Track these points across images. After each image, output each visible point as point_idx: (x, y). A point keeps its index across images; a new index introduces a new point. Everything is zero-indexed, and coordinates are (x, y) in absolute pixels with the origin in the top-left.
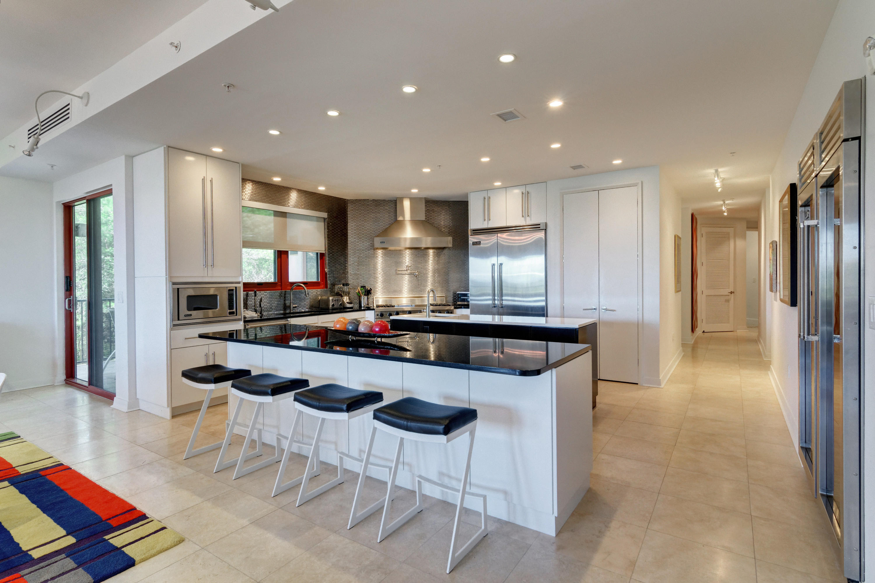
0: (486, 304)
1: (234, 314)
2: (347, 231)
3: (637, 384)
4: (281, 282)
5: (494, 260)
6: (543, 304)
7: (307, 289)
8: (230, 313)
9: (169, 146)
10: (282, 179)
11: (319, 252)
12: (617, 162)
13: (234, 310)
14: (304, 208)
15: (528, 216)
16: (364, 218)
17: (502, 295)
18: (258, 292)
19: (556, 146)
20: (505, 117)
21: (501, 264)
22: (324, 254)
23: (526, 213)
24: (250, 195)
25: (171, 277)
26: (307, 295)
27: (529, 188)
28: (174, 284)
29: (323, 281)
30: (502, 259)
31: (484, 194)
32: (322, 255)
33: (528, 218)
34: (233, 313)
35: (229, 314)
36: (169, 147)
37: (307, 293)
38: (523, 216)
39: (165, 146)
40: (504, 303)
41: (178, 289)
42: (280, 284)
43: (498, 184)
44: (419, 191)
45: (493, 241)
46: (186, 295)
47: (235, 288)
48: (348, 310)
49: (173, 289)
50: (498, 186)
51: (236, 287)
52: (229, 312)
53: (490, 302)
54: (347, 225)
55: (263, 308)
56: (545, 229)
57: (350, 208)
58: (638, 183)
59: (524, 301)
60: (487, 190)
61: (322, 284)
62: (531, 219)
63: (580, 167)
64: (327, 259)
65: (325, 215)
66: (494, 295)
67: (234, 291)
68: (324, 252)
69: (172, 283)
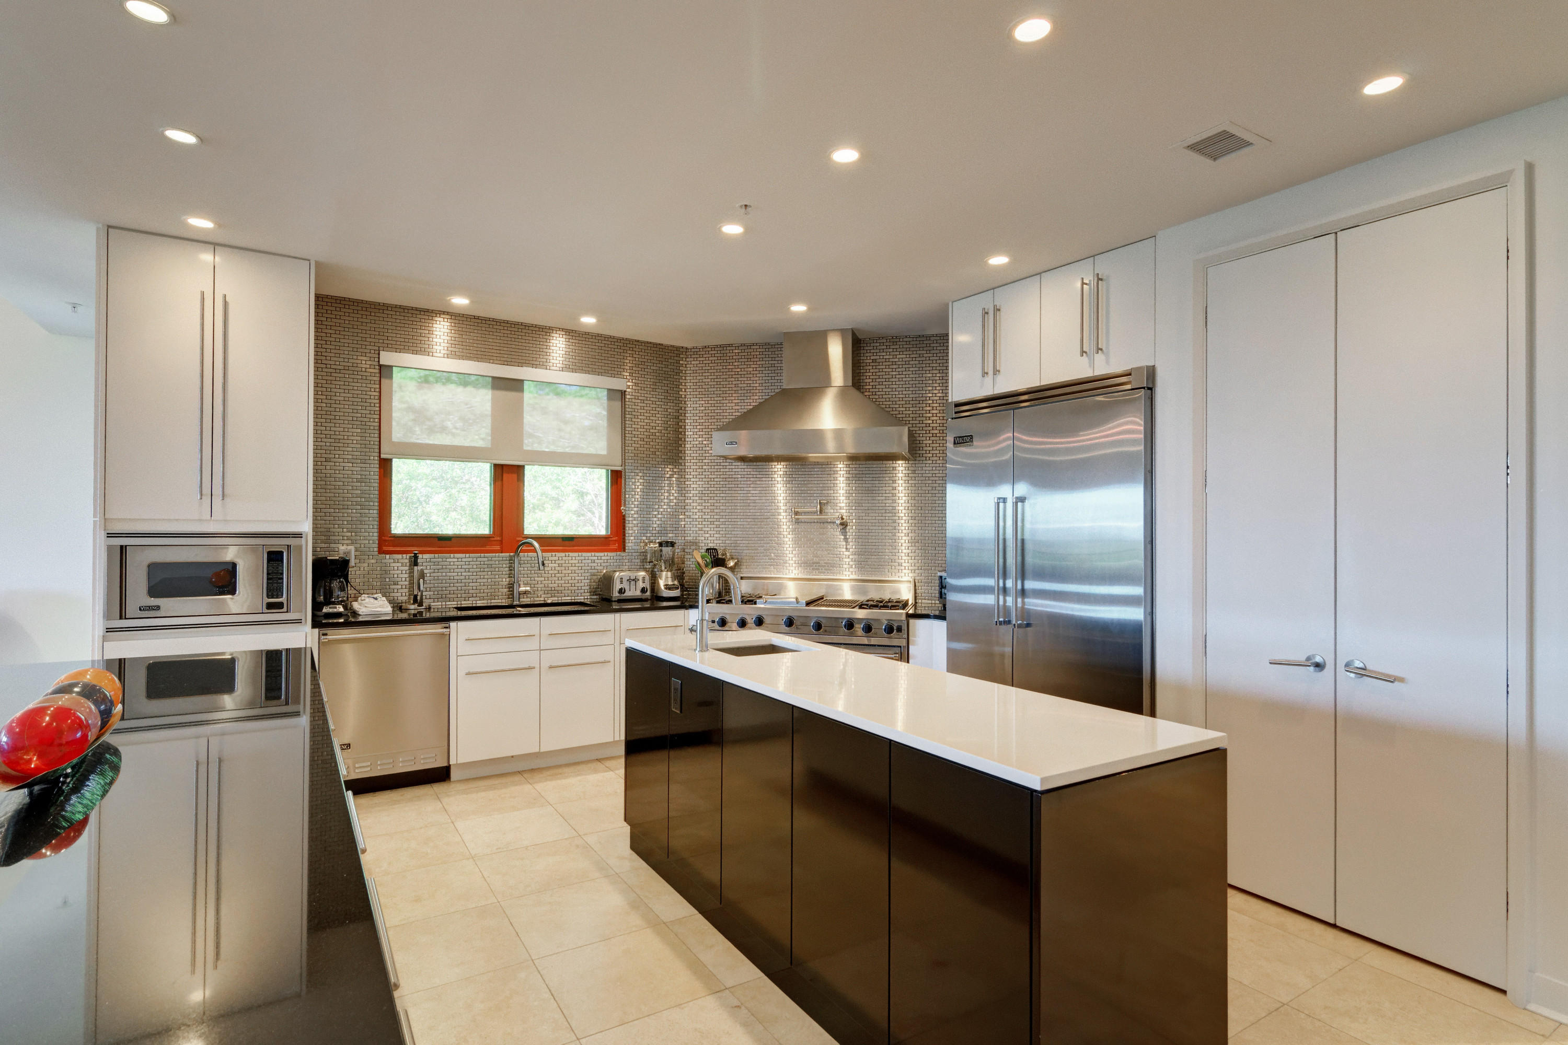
1: (281, 608)
3: (1504, 992)
4: (501, 535)
7: (543, 551)
8: (270, 606)
9: (109, 224)
13: (283, 599)
14: (574, 371)
15: (1099, 349)
16: (722, 389)
18: (420, 556)
21: (1020, 502)
22: (620, 472)
23: (1091, 340)
24: (447, 345)
25: (106, 521)
26: (542, 568)
27: (1104, 265)
28: (113, 535)
31: (985, 301)
33: (1099, 357)
34: (279, 606)
36: (109, 227)
37: (541, 560)
38: (1083, 352)
39: (100, 226)
41: (123, 547)
42: (499, 538)
44: (809, 309)
46: (148, 564)
48: (665, 604)
49: (110, 548)
51: (289, 547)
52: (269, 604)
55: (424, 594)
56: (1150, 389)
57: (688, 367)
58: (1511, 172)
60: (994, 286)
62: (1107, 362)
68: (619, 468)
69: (108, 534)
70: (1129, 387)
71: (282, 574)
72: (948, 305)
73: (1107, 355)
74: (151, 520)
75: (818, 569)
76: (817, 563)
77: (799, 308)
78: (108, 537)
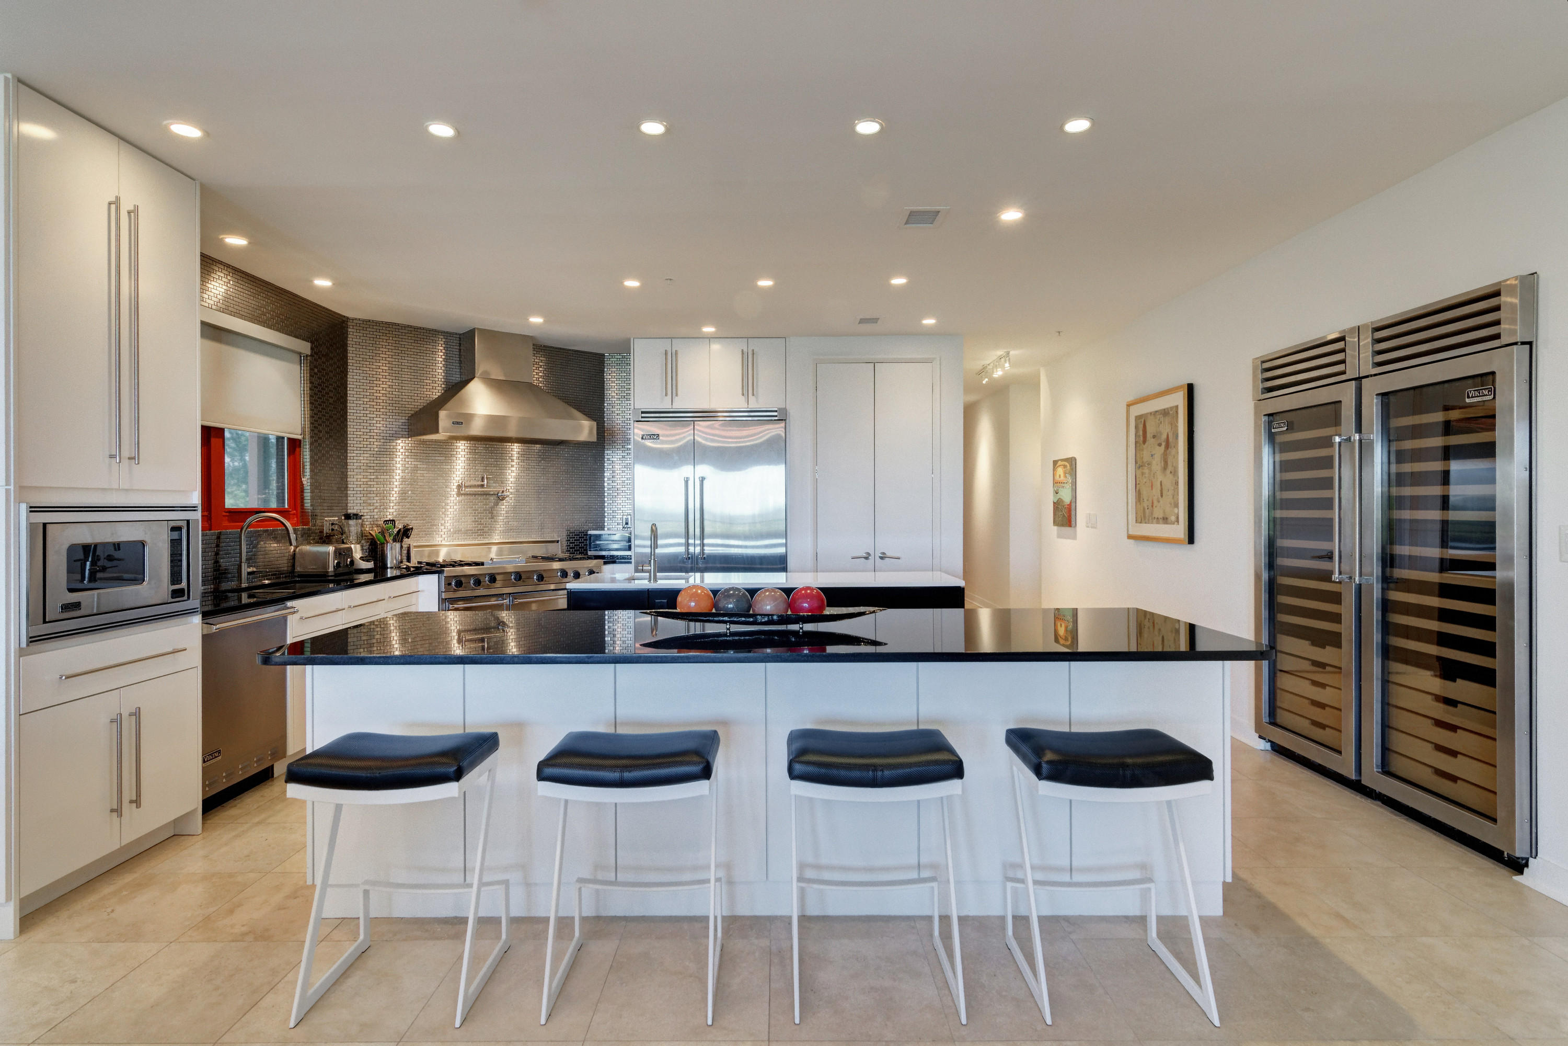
0: (670, 553)
1: (183, 596)
2: (347, 391)
5: (687, 470)
6: (782, 550)
8: (175, 593)
10: (250, 243)
11: (286, 435)
12: (929, 322)
13: (184, 584)
15: (754, 393)
17: (702, 537)
19: (899, 281)
20: (914, 217)
21: (702, 480)
22: (300, 441)
23: (748, 386)
25: (22, 490)
27: (755, 345)
28: (33, 509)
29: (295, 509)
30: (703, 469)
32: (294, 444)
33: (753, 398)
34: (181, 593)
35: (172, 598)
36: (14, 79)
38: (743, 394)
39: (9, 76)
40: (707, 550)
41: (45, 525)
43: (709, 329)
45: (684, 437)
46: (66, 546)
47: (184, 524)
49: (32, 527)
50: (708, 333)
51: (188, 521)
52: (173, 591)
53: (682, 549)
54: (347, 377)
57: (353, 338)
58: (935, 358)
59: (746, 547)
60: (671, 338)
61: (294, 514)
62: (757, 401)
63: (875, 320)
64: (306, 455)
65: (305, 347)
66: (687, 537)
67: (184, 531)
68: (300, 437)
69: (31, 507)
70: (776, 418)
71: (181, 555)
72: (629, 340)
73: (757, 398)
74: (58, 488)
75: (481, 535)
76: (481, 530)
77: (536, 320)
78: (31, 511)
